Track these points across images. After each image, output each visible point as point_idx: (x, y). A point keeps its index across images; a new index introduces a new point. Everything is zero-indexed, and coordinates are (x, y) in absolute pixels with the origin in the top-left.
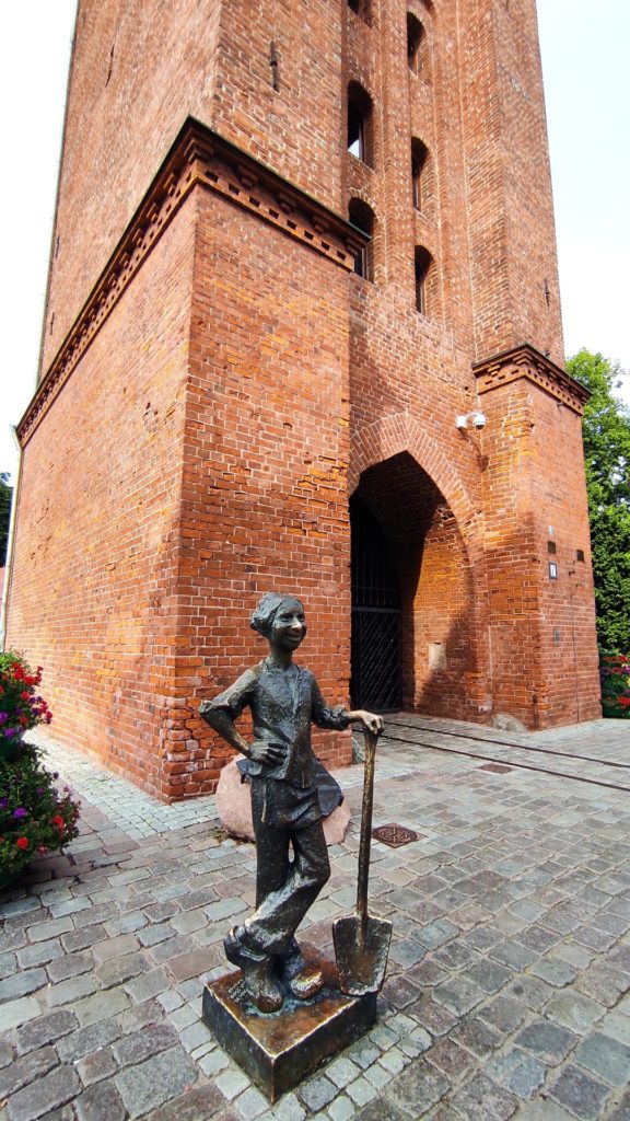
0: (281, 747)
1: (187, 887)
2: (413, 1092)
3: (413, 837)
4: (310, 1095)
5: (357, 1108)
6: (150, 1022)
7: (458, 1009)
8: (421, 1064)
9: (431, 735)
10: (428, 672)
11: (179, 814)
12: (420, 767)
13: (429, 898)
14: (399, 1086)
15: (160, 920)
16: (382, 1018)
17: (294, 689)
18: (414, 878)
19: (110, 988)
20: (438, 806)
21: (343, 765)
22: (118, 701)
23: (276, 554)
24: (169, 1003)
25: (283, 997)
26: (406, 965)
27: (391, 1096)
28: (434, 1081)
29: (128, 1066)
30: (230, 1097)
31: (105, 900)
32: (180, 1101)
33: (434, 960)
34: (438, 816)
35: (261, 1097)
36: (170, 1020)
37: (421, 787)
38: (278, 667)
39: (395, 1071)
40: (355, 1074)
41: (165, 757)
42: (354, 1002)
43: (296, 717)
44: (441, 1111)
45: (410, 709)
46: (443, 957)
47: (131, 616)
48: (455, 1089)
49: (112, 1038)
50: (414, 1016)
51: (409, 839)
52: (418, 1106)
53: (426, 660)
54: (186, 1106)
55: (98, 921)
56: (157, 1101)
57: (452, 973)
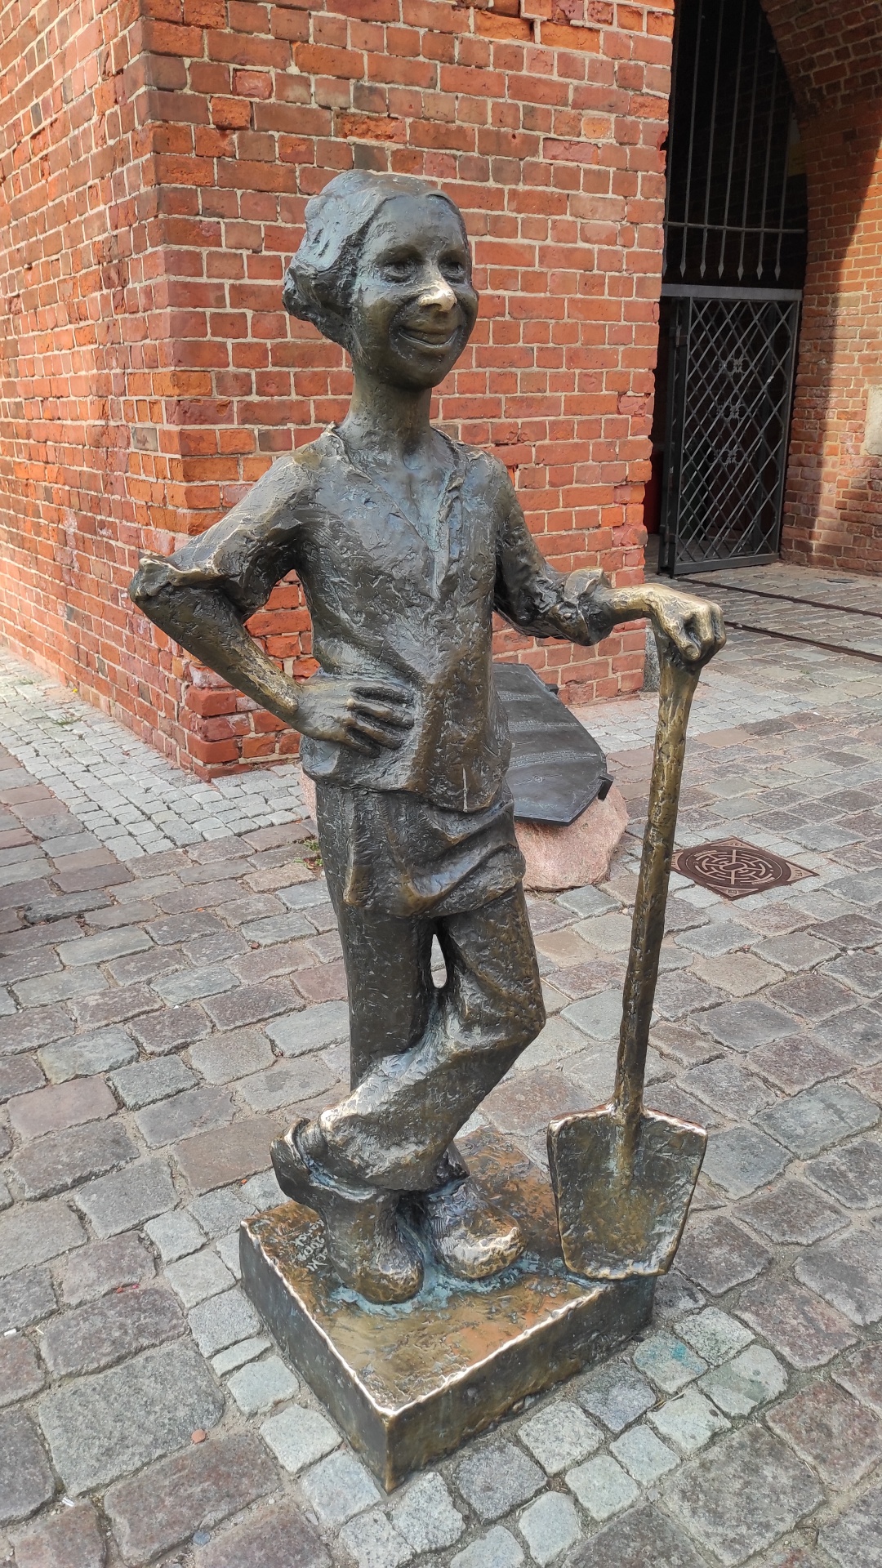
0: (398, 700)
1: (232, 974)
2: (730, 1502)
3: (781, 873)
4: (479, 1480)
5: (587, 1522)
6: (127, 1280)
7: (860, 1308)
8: (755, 1437)
9: (847, 622)
10: (858, 463)
11: (226, 804)
12: (815, 700)
13: (809, 1027)
14: (696, 1484)
15: (166, 1048)
16: (667, 1313)
17: (434, 522)
18: (775, 976)
19: (45, 1196)
20: (852, 800)
21: (619, 693)
22: (72, 542)
23: (444, 108)
24: (170, 1240)
25: (421, 1273)
26: (739, 1189)
27: (673, 1503)
28: (785, 1480)
29: (70, 1375)
30: (292, 1465)
31: (46, 998)
32: (177, 1466)
33: (809, 1181)
34: (850, 824)
35: (364, 1476)
36: (170, 1279)
37: (809, 750)
38: (384, 445)
39: (688, 1446)
40: (589, 1445)
41: (187, 676)
42: (596, 1291)
43: (441, 607)
44: (796, 1556)
45: (802, 554)
46: (832, 1176)
47: (63, 316)
48: (838, 1502)
49: (39, 1313)
50: (747, 1316)
51: (770, 878)
52: (740, 1540)
53: (859, 430)
54: (192, 1478)
55: (27, 1045)
56: (127, 1461)
57: (853, 1215)
